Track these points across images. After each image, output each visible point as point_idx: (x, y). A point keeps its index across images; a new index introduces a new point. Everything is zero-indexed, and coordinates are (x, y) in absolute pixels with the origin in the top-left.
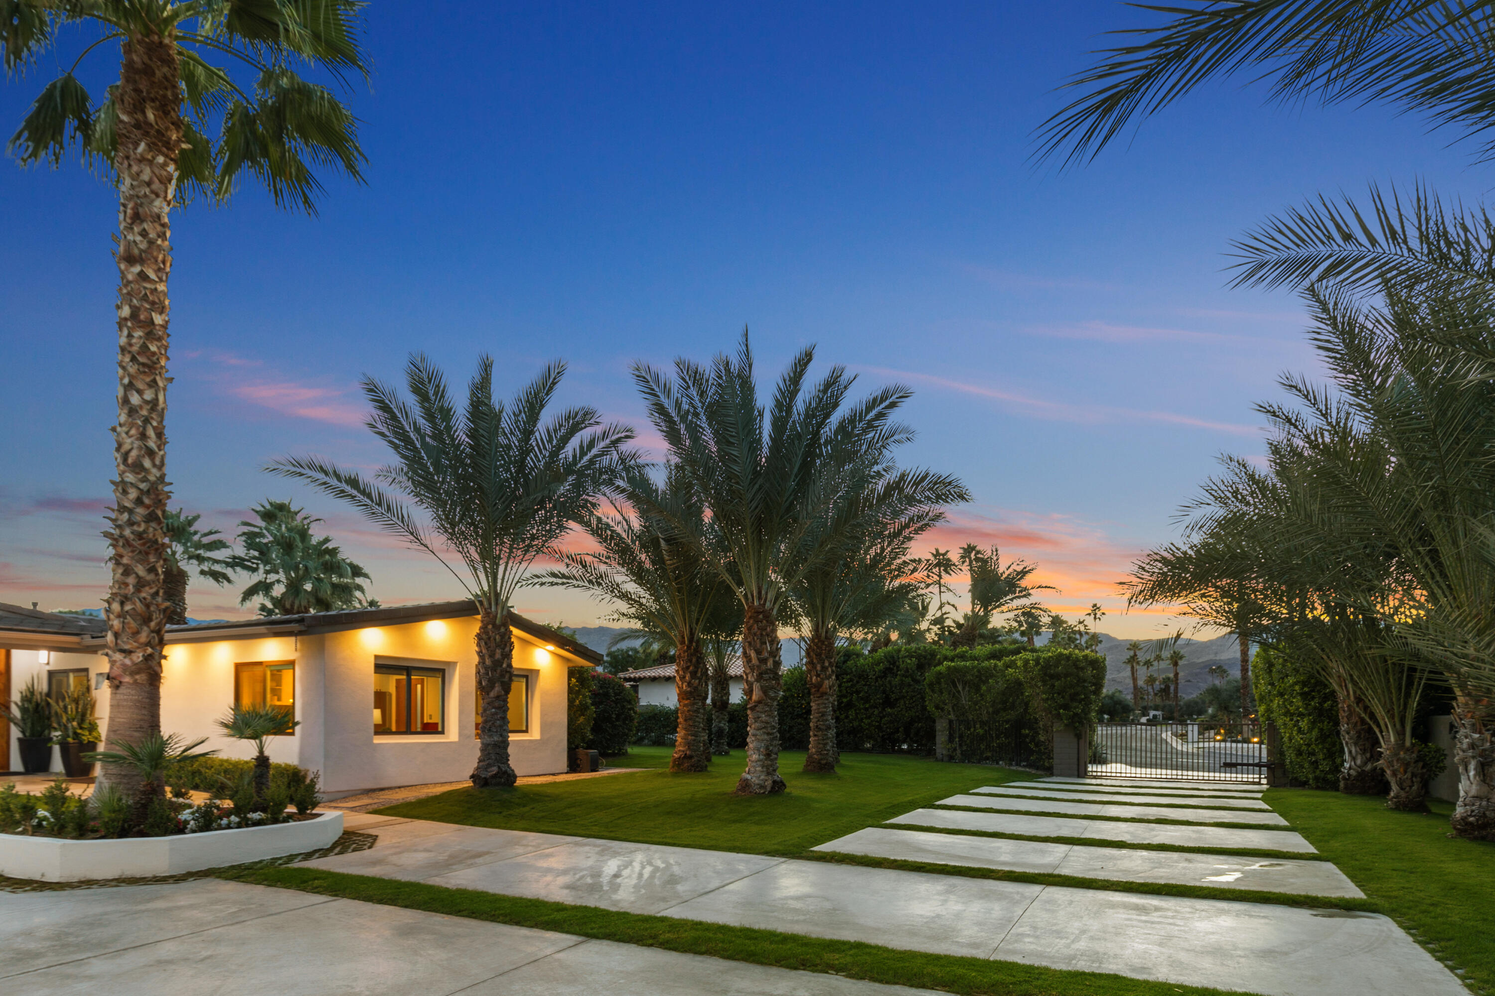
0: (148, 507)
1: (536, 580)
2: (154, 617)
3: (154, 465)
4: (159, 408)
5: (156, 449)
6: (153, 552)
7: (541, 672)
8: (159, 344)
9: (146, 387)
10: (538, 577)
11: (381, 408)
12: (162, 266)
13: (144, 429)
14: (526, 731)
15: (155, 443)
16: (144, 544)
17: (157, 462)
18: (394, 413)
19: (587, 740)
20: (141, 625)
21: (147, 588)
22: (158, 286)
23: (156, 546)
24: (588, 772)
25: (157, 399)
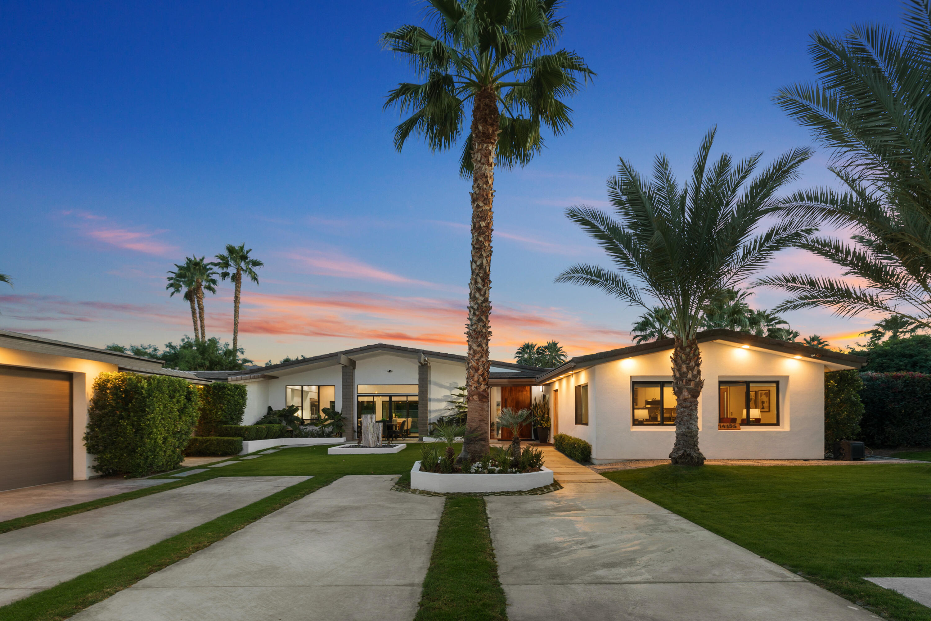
0: (478, 316)
1: (789, 305)
2: (480, 368)
3: (481, 295)
4: (484, 267)
5: (482, 287)
6: (480, 337)
7: (790, 377)
8: (484, 236)
9: (478, 258)
10: (791, 302)
11: (583, 224)
12: (486, 197)
13: (476, 279)
14: (778, 424)
15: (481, 284)
16: (476, 333)
17: (482, 293)
18: (592, 223)
19: (856, 432)
20: (474, 372)
21: (477, 355)
22: (484, 208)
23: (481, 334)
24: (850, 460)
25: (482, 263)
